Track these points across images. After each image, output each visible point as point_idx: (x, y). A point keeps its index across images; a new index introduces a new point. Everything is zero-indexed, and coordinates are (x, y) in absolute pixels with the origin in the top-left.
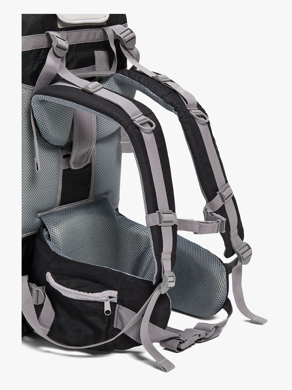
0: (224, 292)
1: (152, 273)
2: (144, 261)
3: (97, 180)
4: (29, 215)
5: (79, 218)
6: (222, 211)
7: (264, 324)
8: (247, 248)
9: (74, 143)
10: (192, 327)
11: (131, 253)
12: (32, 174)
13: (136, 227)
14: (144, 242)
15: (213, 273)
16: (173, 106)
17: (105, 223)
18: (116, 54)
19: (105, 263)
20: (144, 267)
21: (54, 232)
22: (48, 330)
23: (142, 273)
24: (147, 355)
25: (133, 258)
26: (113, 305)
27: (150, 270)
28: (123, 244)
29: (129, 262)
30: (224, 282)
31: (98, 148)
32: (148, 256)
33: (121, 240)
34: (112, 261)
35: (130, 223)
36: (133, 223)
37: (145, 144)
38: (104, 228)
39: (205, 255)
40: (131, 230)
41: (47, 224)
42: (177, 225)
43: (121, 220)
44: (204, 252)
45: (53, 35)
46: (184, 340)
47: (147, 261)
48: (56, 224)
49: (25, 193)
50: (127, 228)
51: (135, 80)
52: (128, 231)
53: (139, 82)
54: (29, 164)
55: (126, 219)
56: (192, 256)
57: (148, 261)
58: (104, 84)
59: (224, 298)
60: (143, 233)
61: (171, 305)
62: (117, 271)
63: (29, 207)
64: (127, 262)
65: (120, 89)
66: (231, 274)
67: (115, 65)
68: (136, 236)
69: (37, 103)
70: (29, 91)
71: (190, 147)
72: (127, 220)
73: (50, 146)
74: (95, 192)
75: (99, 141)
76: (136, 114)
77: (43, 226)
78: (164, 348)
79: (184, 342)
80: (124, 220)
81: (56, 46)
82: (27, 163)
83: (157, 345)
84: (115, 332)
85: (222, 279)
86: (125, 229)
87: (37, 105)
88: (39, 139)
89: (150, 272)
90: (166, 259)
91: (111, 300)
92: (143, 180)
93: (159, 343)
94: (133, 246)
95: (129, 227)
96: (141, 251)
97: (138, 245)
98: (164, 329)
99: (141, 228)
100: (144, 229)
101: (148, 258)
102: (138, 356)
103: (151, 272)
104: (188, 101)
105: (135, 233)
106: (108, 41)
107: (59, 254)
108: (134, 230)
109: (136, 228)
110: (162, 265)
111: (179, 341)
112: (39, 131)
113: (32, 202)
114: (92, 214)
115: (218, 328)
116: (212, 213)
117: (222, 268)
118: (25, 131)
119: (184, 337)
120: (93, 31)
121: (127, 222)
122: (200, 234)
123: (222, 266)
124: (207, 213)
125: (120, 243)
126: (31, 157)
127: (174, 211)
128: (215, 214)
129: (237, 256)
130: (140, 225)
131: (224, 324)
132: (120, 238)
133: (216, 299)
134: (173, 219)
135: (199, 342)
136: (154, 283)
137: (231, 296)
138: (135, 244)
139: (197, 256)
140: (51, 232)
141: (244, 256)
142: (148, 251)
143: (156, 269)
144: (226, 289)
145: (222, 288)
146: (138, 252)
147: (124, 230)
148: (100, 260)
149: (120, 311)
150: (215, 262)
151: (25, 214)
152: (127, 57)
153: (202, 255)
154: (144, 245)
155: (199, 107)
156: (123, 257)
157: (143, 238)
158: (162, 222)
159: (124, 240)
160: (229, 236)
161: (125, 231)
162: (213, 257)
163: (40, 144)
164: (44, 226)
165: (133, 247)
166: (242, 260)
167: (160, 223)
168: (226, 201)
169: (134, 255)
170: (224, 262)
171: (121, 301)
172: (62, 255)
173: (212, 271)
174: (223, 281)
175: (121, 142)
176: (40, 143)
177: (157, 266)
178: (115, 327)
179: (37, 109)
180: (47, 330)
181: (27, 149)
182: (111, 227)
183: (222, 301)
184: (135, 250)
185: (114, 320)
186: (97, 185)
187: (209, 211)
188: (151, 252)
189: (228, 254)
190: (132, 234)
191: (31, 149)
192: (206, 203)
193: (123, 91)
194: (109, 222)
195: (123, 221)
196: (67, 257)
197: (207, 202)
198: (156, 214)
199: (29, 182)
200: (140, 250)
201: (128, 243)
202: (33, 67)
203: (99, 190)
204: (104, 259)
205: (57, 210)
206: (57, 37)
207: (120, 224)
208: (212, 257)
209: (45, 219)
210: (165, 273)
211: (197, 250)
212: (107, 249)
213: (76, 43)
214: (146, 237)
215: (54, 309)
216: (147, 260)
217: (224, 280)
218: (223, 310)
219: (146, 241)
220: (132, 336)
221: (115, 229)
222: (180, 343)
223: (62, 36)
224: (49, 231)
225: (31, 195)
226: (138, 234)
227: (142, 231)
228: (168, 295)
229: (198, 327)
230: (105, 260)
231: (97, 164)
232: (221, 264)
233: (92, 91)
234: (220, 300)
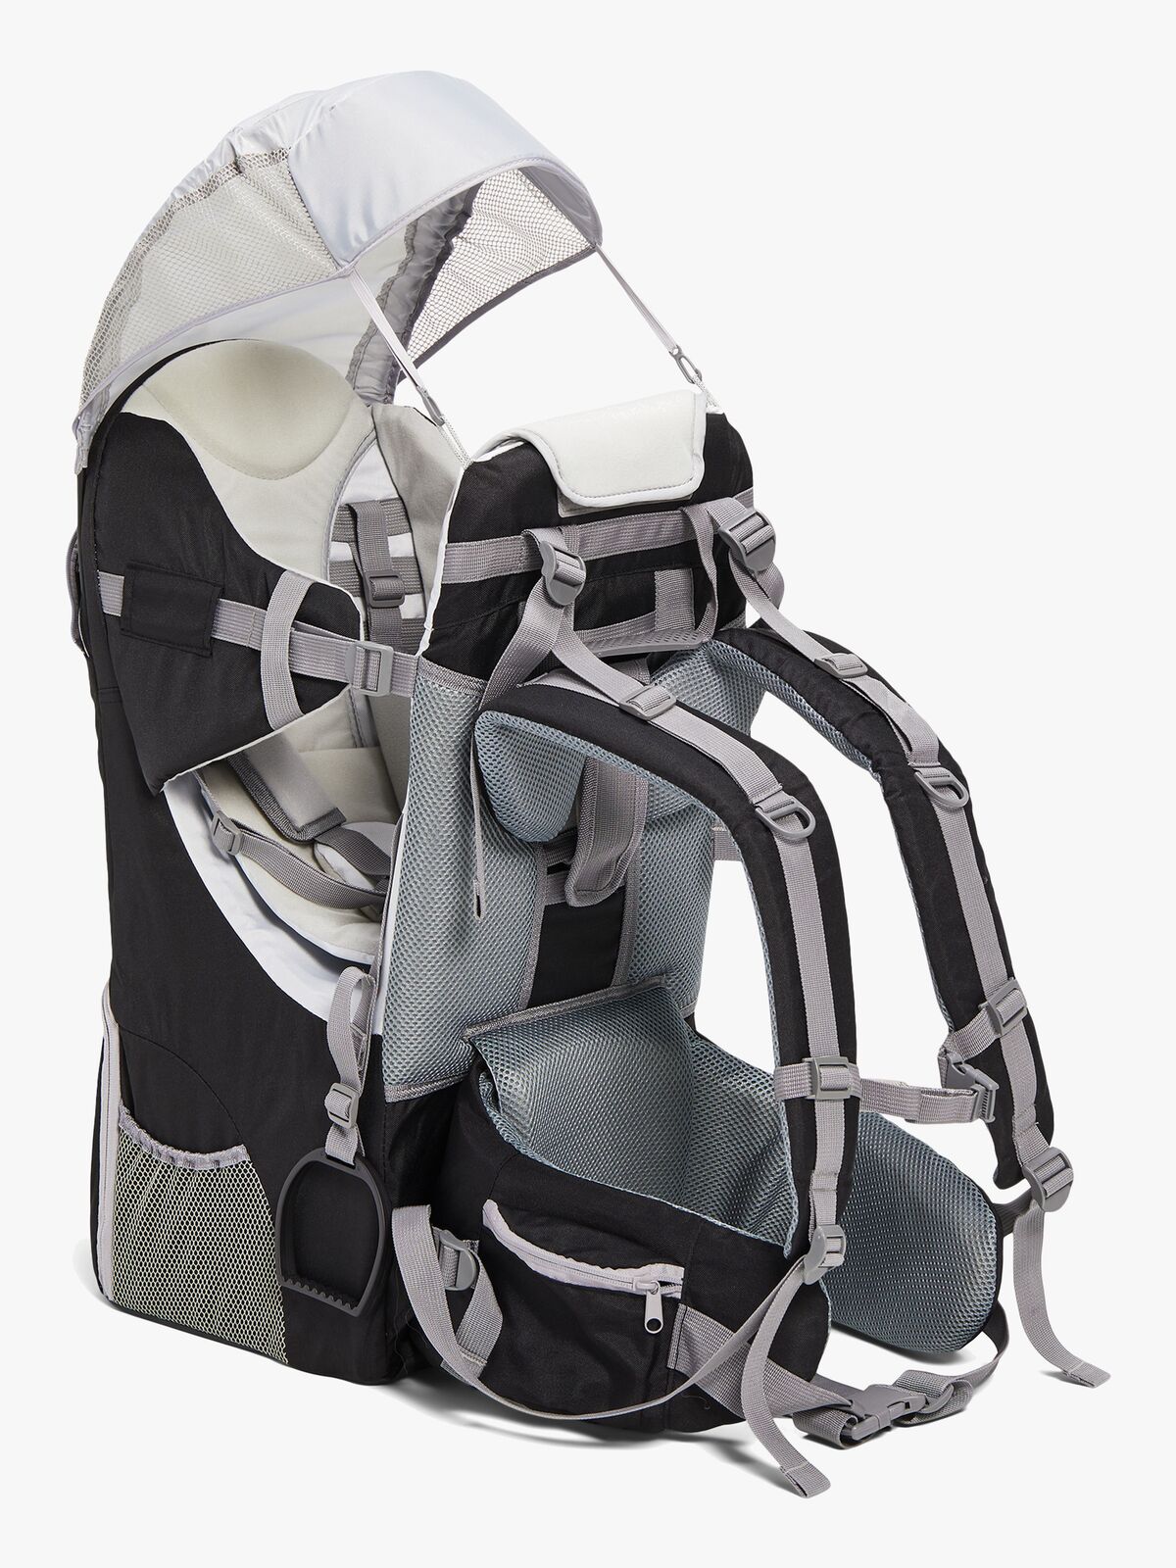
0: (988, 1286)
1: (785, 1214)
2: (762, 1178)
3: (638, 936)
4: (442, 1033)
5: (582, 1045)
6: (992, 1061)
7: (1100, 1383)
8: (1060, 1163)
9: (581, 836)
10: (889, 1381)
11: (727, 1152)
12: (459, 920)
13: (746, 1075)
14: (765, 1121)
15: (959, 1230)
16: (869, 757)
17: (656, 1063)
18: (715, 586)
19: (647, 1180)
20: (761, 1196)
21: (511, 1087)
22: (482, 1364)
23: (751, 1217)
24: (757, 1449)
25: (731, 1166)
26: (669, 1304)
27: (779, 1206)
28: (703, 1126)
29: (717, 1178)
30: (990, 1258)
31: (646, 844)
32: (776, 1166)
33: (698, 1112)
34: (668, 1175)
35: (727, 1063)
36: (735, 1064)
37: (784, 875)
38: (652, 1077)
39: (941, 1175)
40: (730, 1085)
41: (492, 1062)
42: (860, 1096)
43: (702, 1053)
44: (938, 1165)
45: (545, 545)
46: (862, 1415)
47: (772, 1178)
48: (516, 1063)
49: (437, 970)
50: (718, 1077)
51: (768, 669)
52: (720, 1088)
53: (777, 674)
54: (452, 890)
55: (716, 1052)
56: (904, 1176)
57: (776, 1179)
58: (678, 667)
59: (988, 1305)
60: (764, 1094)
61: (830, 1314)
62: (686, 1210)
63: (443, 1011)
64: (713, 1177)
65: (722, 683)
66: (1011, 1235)
67: (712, 613)
68: (742, 1104)
69: (491, 731)
70: (468, 691)
71: (910, 876)
72: (719, 1055)
73: (516, 843)
74: (632, 968)
75: (651, 825)
76: (763, 789)
77: (479, 1065)
78: (806, 1434)
79: (861, 1420)
80: (711, 1054)
81: (552, 576)
82: (449, 889)
83: (787, 1427)
84: (671, 1381)
85: (983, 1248)
86: (713, 1080)
87: (492, 737)
88: (486, 828)
89: (777, 1212)
90: (823, 1190)
91: (666, 1290)
92: (772, 972)
93: (791, 1420)
94: (733, 1132)
95: (724, 1075)
96: (755, 1149)
97: (748, 1130)
98: (809, 1381)
99: (759, 1079)
100: (767, 1085)
101: (775, 1169)
102: (731, 1451)
103: (781, 1213)
104: (912, 743)
105: (741, 1094)
106: (695, 542)
107: (522, 1151)
108: (739, 1085)
109: (745, 1081)
110: (812, 1204)
111: (848, 1417)
112: (490, 806)
113: (454, 998)
114: (618, 1035)
115: (961, 1389)
116: (961, 1063)
117: (985, 1216)
118: (448, 800)
119: (863, 1408)
120: (655, 518)
121: (718, 1062)
122: (922, 1123)
123: (985, 1211)
124: (948, 1061)
125: (694, 1121)
126: (461, 872)
127: (853, 1060)
128: (968, 1068)
129: (1029, 1187)
130: (756, 1071)
131: (983, 1376)
132: (695, 1106)
133: (964, 1306)
134: (850, 1082)
135: (906, 1423)
136: (786, 1253)
137: (1008, 1299)
138: (739, 1127)
139: (918, 1176)
140: (502, 1086)
141: (1050, 1187)
142: (775, 1150)
143: (796, 1217)
144: (993, 1277)
145: (983, 1275)
146: (745, 1152)
147: (708, 1083)
148: (635, 1168)
149: (690, 1324)
150: (969, 1198)
151: (432, 1030)
152: (746, 596)
153: (932, 1173)
154: (765, 1132)
155: (945, 758)
156: (700, 1162)
157: (763, 1110)
158: (819, 1089)
159: (707, 1114)
160: (1010, 1128)
161: (711, 1086)
162: (964, 1183)
163: (487, 837)
164: (483, 1067)
165: (732, 1135)
166: (1044, 1198)
167: (813, 1092)
168: (1004, 1030)
169: (734, 1158)
170: (993, 1201)
171: (693, 1295)
172: (530, 1153)
173: (958, 1224)
174: (985, 1254)
175: (714, 829)
176: (488, 832)
177: (799, 1207)
178: (671, 1366)
179: (488, 747)
180: (480, 1364)
181: (451, 850)
182: (670, 1074)
183: (979, 1311)
184: (739, 1143)
185: (669, 1346)
186: (639, 949)
187: (954, 1057)
188: (782, 1160)
189: (1004, 1179)
190: (731, 1096)
191: (460, 850)
192: (948, 1033)
193: (730, 686)
194: (667, 1061)
195: (706, 1057)
196: (547, 1163)
197: (950, 1031)
198: (804, 1066)
199: (450, 940)
200: (752, 1144)
201: (718, 1122)
202: (483, 624)
203: (642, 965)
204: (646, 1167)
205: (519, 1019)
206: (556, 549)
207: (699, 1065)
208: (959, 1183)
209: (486, 1045)
210: (819, 1227)
211: (920, 1157)
212: (657, 1139)
213: (603, 556)
214: (772, 1108)
215: (499, 1305)
216: (773, 1176)
217: (988, 1252)
218: (982, 1336)
219: (773, 1119)
220: (717, 1393)
221: (683, 1081)
222: (851, 1422)
223: (567, 542)
224: (496, 1083)
225: (451, 978)
226: (749, 1099)
227: (760, 1090)
228: (823, 1286)
229: (905, 1383)
230: (648, 1171)
231: (641, 889)
232: (983, 1204)
233: (646, 714)
234: (974, 1309)
